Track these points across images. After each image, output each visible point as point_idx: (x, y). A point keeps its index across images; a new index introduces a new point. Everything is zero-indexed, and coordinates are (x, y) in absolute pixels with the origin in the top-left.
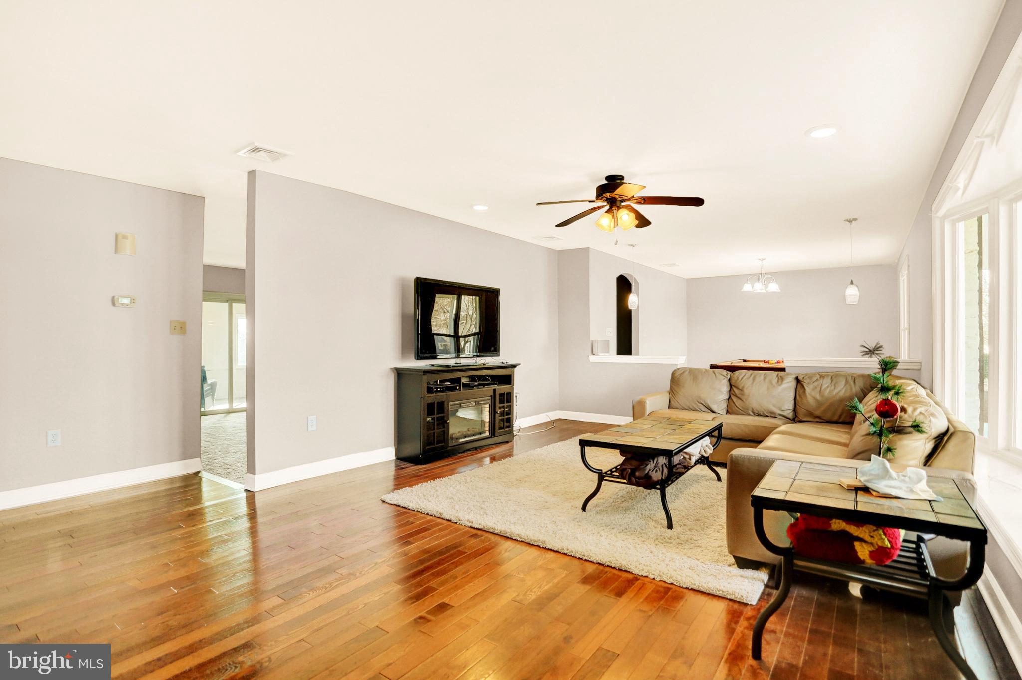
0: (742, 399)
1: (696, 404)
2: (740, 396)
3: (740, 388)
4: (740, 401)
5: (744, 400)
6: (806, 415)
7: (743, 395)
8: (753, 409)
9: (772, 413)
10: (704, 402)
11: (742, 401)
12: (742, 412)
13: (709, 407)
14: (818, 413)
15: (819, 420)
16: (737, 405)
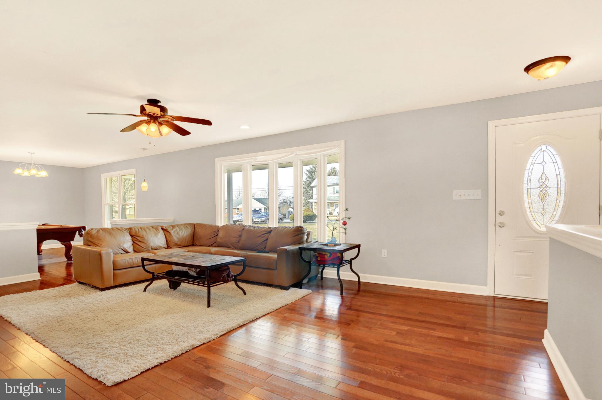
0: (144, 242)
1: (117, 249)
2: (142, 241)
3: (141, 236)
4: (143, 244)
5: (146, 243)
6: (174, 245)
7: (144, 240)
8: (151, 247)
9: (160, 247)
10: (123, 247)
11: (145, 243)
12: (146, 249)
13: (127, 251)
14: (179, 243)
15: (179, 247)
16: (142, 246)
